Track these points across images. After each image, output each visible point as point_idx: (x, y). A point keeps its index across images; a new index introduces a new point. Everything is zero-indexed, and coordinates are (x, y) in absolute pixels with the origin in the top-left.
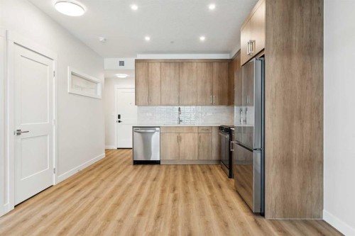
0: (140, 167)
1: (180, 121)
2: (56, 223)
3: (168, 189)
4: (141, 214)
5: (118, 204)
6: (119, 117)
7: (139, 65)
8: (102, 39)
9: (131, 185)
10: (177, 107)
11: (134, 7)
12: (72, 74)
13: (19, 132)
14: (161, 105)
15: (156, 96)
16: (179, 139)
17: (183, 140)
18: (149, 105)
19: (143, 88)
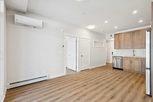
0: (115, 69)
1: (134, 55)
2: (86, 75)
3: (118, 77)
4: (104, 80)
5: (100, 76)
6: (112, 53)
7: (116, 36)
8: (102, 31)
9: (107, 73)
10: (132, 50)
11: (106, 22)
12: (94, 42)
13: (82, 56)
14: (124, 49)
15: (122, 46)
16: (131, 62)
17: (133, 63)
18: (119, 49)
19: (117, 43)
